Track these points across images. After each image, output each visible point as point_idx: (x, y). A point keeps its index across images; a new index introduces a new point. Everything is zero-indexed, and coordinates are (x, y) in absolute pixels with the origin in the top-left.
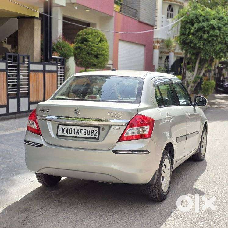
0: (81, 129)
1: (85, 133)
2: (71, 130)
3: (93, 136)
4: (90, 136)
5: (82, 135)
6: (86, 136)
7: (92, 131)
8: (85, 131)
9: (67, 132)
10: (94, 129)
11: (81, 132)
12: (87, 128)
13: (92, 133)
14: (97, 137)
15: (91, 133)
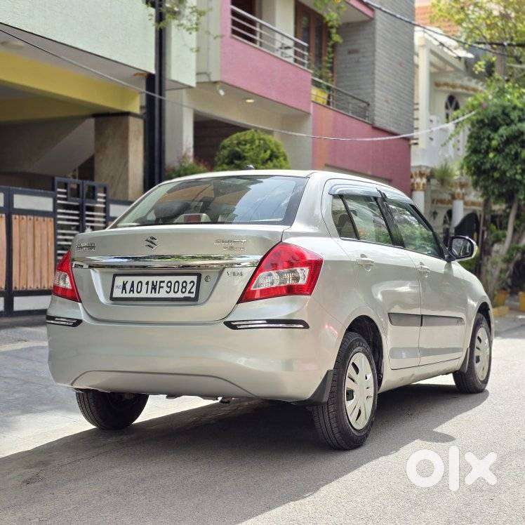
0: (161, 282)
1: (168, 290)
2: (140, 284)
3: (187, 295)
4: (179, 295)
5: (163, 294)
6: (172, 295)
7: (184, 285)
8: (169, 284)
9: (132, 291)
10: (189, 279)
11: (160, 287)
12: (173, 279)
13: (183, 287)
14: (193, 296)
15: (180, 287)
